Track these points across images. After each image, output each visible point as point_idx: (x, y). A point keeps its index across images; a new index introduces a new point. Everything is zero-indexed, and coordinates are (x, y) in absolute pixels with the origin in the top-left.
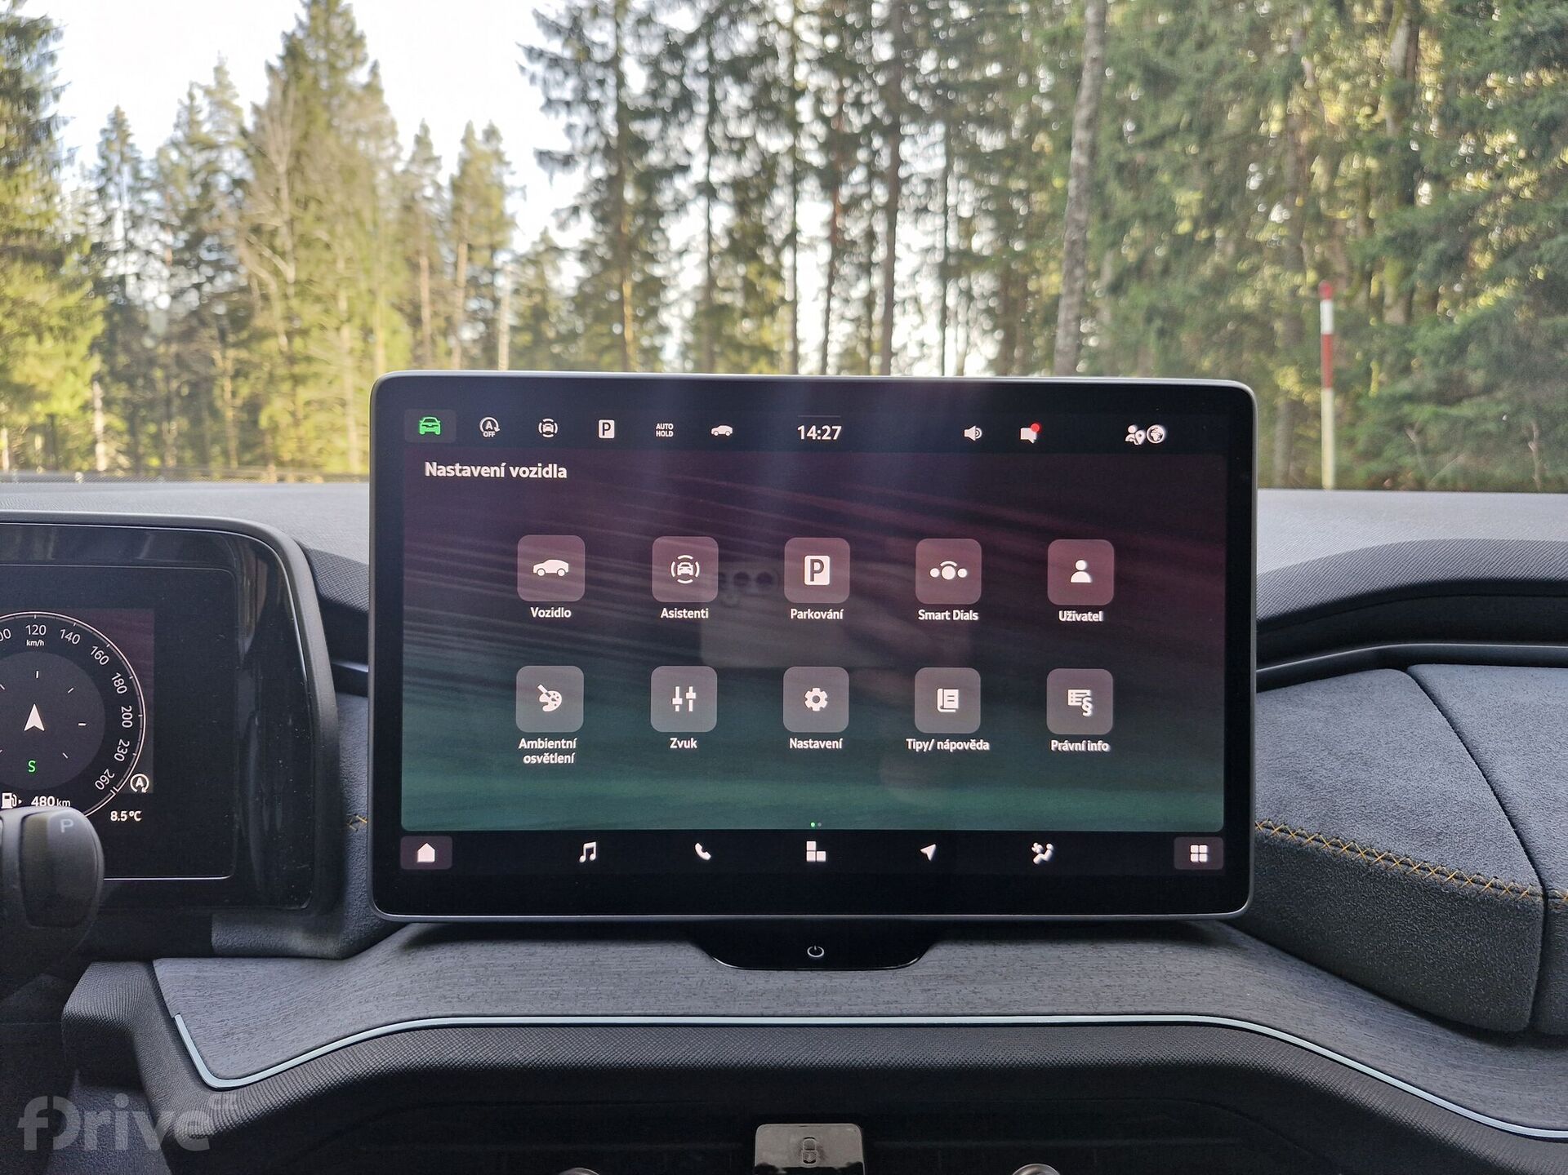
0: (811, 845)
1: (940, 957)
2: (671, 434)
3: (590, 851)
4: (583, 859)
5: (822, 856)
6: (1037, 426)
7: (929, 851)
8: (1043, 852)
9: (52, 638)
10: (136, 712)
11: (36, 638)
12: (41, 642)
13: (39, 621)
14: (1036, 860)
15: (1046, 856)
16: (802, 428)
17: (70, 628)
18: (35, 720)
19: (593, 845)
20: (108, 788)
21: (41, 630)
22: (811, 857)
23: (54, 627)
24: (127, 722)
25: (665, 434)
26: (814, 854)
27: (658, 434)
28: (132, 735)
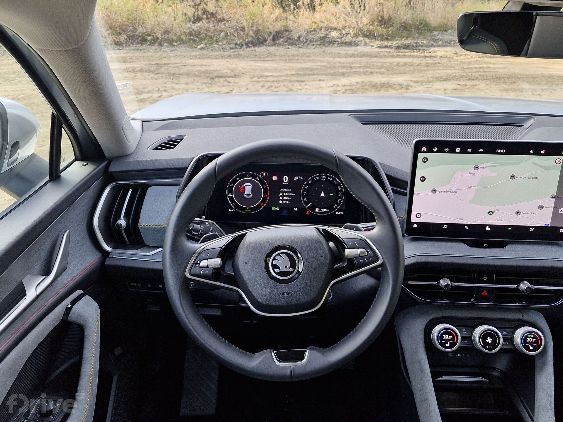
0: (487, 227)
1: (509, 247)
2: (471, 151)
3: (445, 226)
4: (444, 228)
5: (489, 229)
6: (544, 151)
7: (510, 229)
8: (532, 229)
9: (327, 179)
10: (342, 193)
11: (323, 179)
12: (324, 180)
13: (324, 176)
14: (530, 231)
15: (532, 230)
16: (497, 150)
17: (330, 177)
18: (323, 195)
19: (446, 225)
20: (336, 207)
21: (325, 177)
22: (487, 229)
23: (327, 177)
24: (340, 195)
25: (469, 151)
26: (488, 228)
27: (468, 151)
28: (341, 198)
